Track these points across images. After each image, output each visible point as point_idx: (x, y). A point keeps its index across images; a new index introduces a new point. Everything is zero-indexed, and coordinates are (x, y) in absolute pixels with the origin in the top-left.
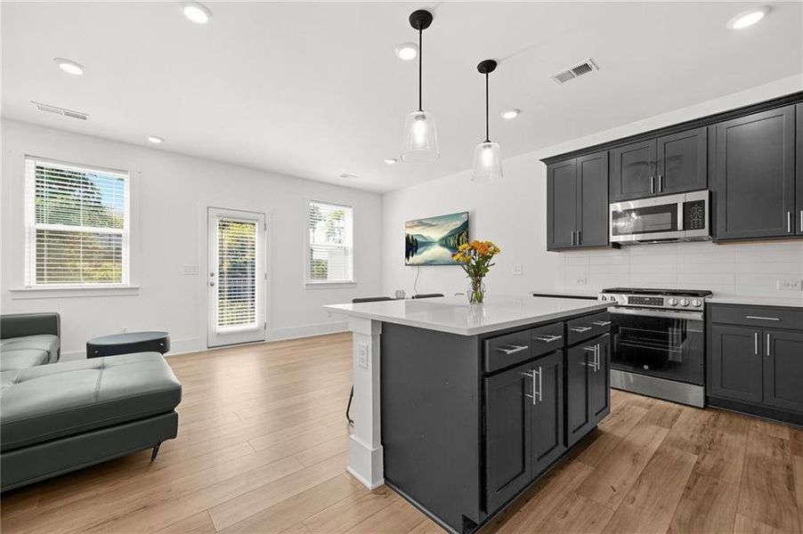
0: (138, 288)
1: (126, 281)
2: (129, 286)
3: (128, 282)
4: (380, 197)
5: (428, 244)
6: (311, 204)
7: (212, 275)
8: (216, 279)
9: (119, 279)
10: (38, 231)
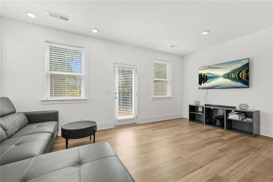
0: (87, 100)
1: (83, 96)
2: (84, 99)
3: (84, 97)
4: (182, 57)
5: (214, 77)
6: (155, 61)
7: (116, 94)
8: (117, 96)
9: (80, 96)
10: (51, 74)
